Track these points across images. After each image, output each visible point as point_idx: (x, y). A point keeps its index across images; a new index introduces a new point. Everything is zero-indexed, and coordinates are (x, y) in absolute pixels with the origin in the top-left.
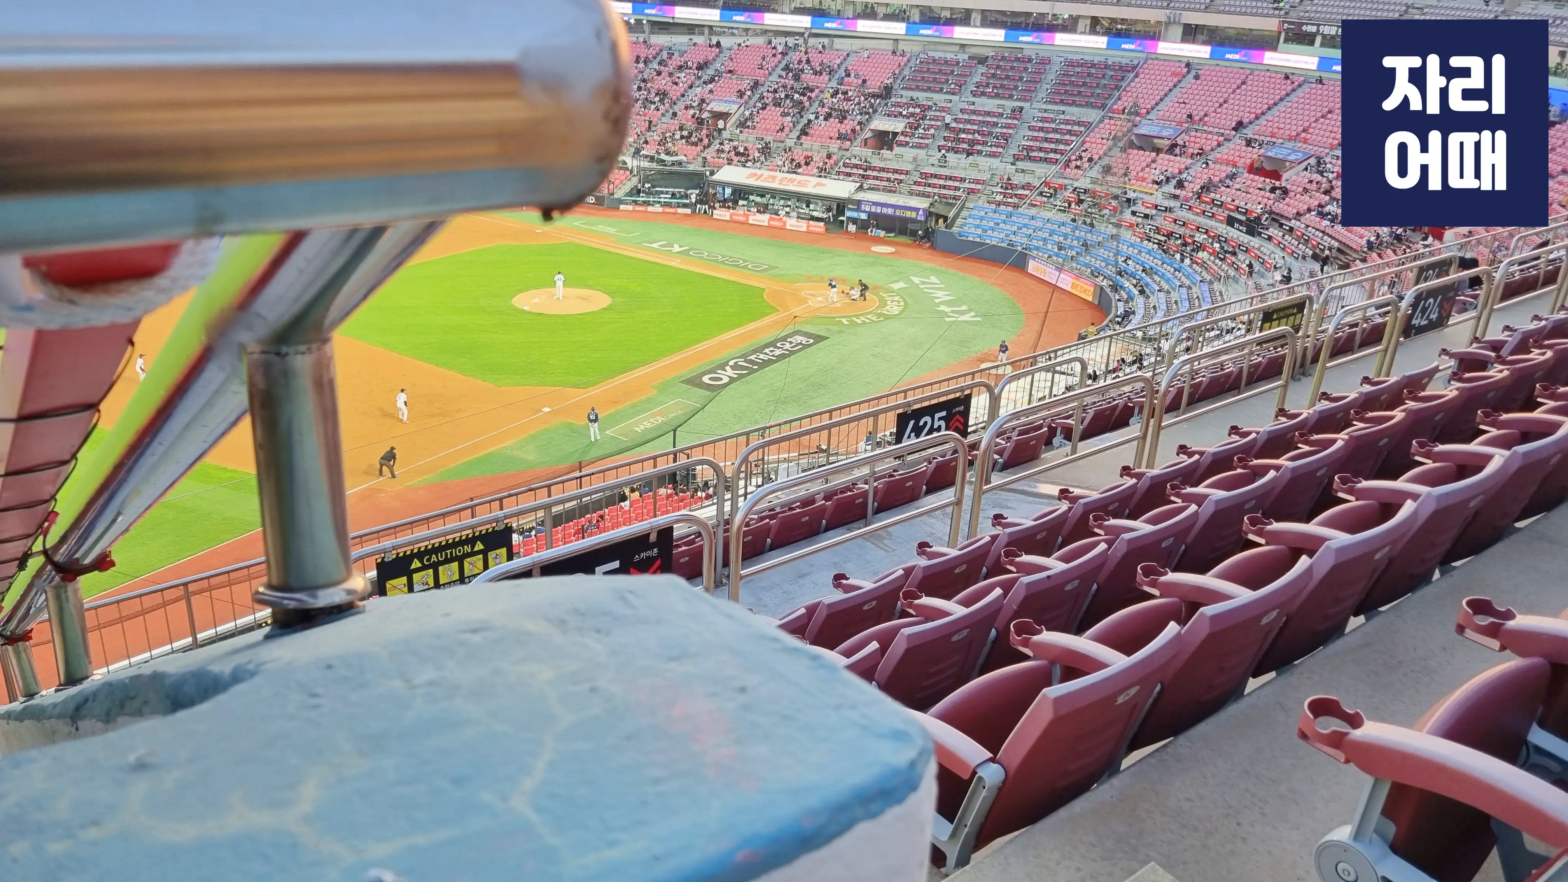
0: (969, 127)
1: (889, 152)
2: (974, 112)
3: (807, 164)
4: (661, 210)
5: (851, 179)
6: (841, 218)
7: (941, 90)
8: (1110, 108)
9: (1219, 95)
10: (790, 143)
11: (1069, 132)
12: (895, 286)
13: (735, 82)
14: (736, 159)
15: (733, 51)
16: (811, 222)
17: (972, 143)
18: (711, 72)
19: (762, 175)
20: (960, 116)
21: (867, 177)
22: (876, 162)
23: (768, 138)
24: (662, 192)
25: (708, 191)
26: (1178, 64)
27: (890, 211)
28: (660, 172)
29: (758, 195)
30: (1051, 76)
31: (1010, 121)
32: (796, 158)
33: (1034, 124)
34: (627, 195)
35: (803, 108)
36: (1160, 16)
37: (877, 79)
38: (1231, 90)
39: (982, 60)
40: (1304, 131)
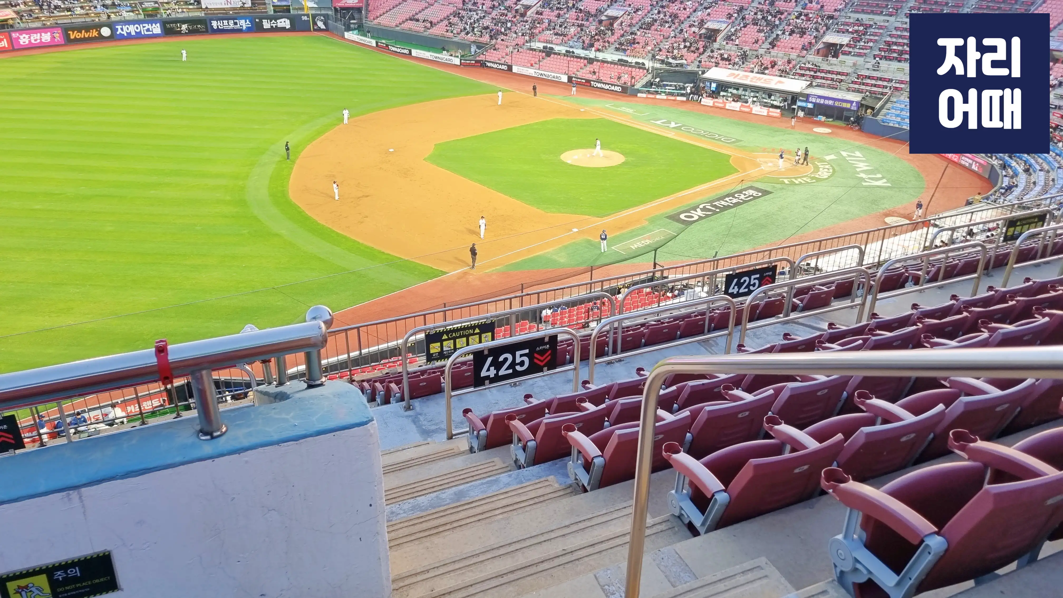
0: (900, 41)
1: (835, 59)
3: (773, 67)
4: (665, 97)
5: (804, 78)
6: (794, 107)
7: (882, 12)
10: (761, 51)
12: (830, 157)
13: (726, 7)
14: (721, 63)
16: (771, 109)
19: (739, 75)
20: (894, 33)
21: (817, 77)
22: (825, 67)
23: (746, 48)
24: (667, 85)
25: (699, 85)
27: (831, 103)
28: (667, 71)
29: (735, 89)
30: (972, 2)
32: (765, 62)
34: (643, 86)
35: (774, 27)
37: (832, 5)
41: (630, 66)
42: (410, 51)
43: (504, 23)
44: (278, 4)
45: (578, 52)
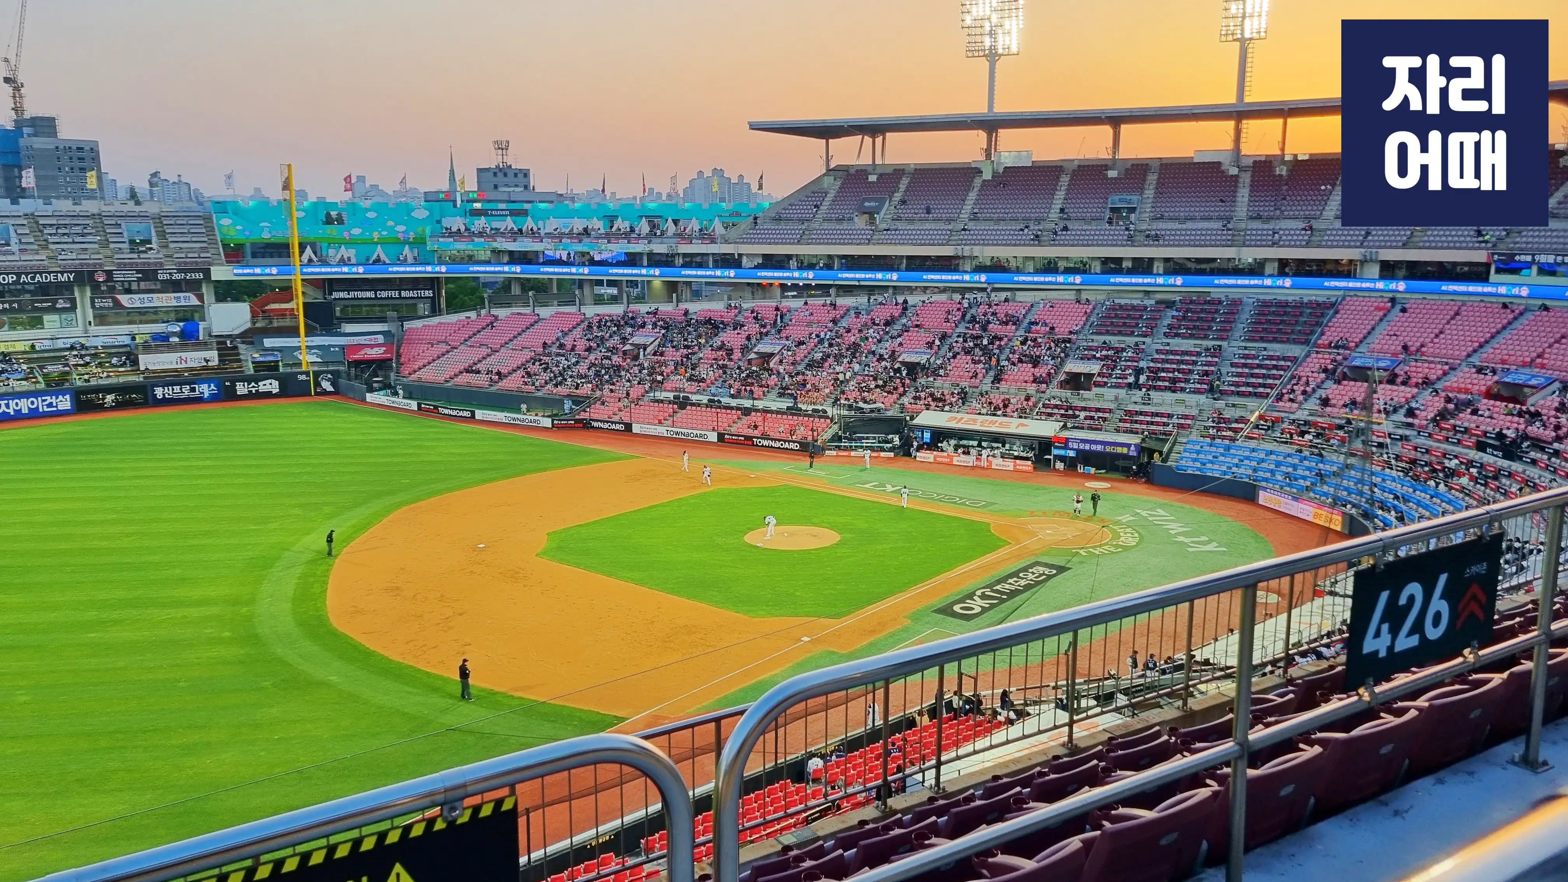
0: (1168, 366)
1: (1088, 392)
2: (1173, 352)
3: (1005, 406)
5: (1053, 419)
6: (1047, 457)
7: (1133, 332)
8: (1315, 343)
9: (1433, 326)
10: (985, 387)
11: (1275, 367)
12: (1126, 518)
13: (923, 335)
14: (933, 405)
15: (918, 308)
16: (1017, 462)
17: (1174, 381)
18: (898, 327)
19: (962, 418)
20: (1157, 356)
21: (1071, 417)
22: (1077, 402)
23: (964, 384)
24: (863, 438)
25: (908, 436)
26: (1380, 299)
27: (1099, 448)
28: (861, 420)
29: (957, 437)
30: (1245, 316)
31: (1210, 359)
32: (994, 401)
33: (1236, 361)
34: (830, 441)
36: (1354, 254)
37: (1065, 326)
38: (1445, 321)
39: (1170, 304)
40: (1539, 356)
41: (805, 415)
42: (473, 413)
43: (609, 368)
44: (261, 359)
45: (725, 400)
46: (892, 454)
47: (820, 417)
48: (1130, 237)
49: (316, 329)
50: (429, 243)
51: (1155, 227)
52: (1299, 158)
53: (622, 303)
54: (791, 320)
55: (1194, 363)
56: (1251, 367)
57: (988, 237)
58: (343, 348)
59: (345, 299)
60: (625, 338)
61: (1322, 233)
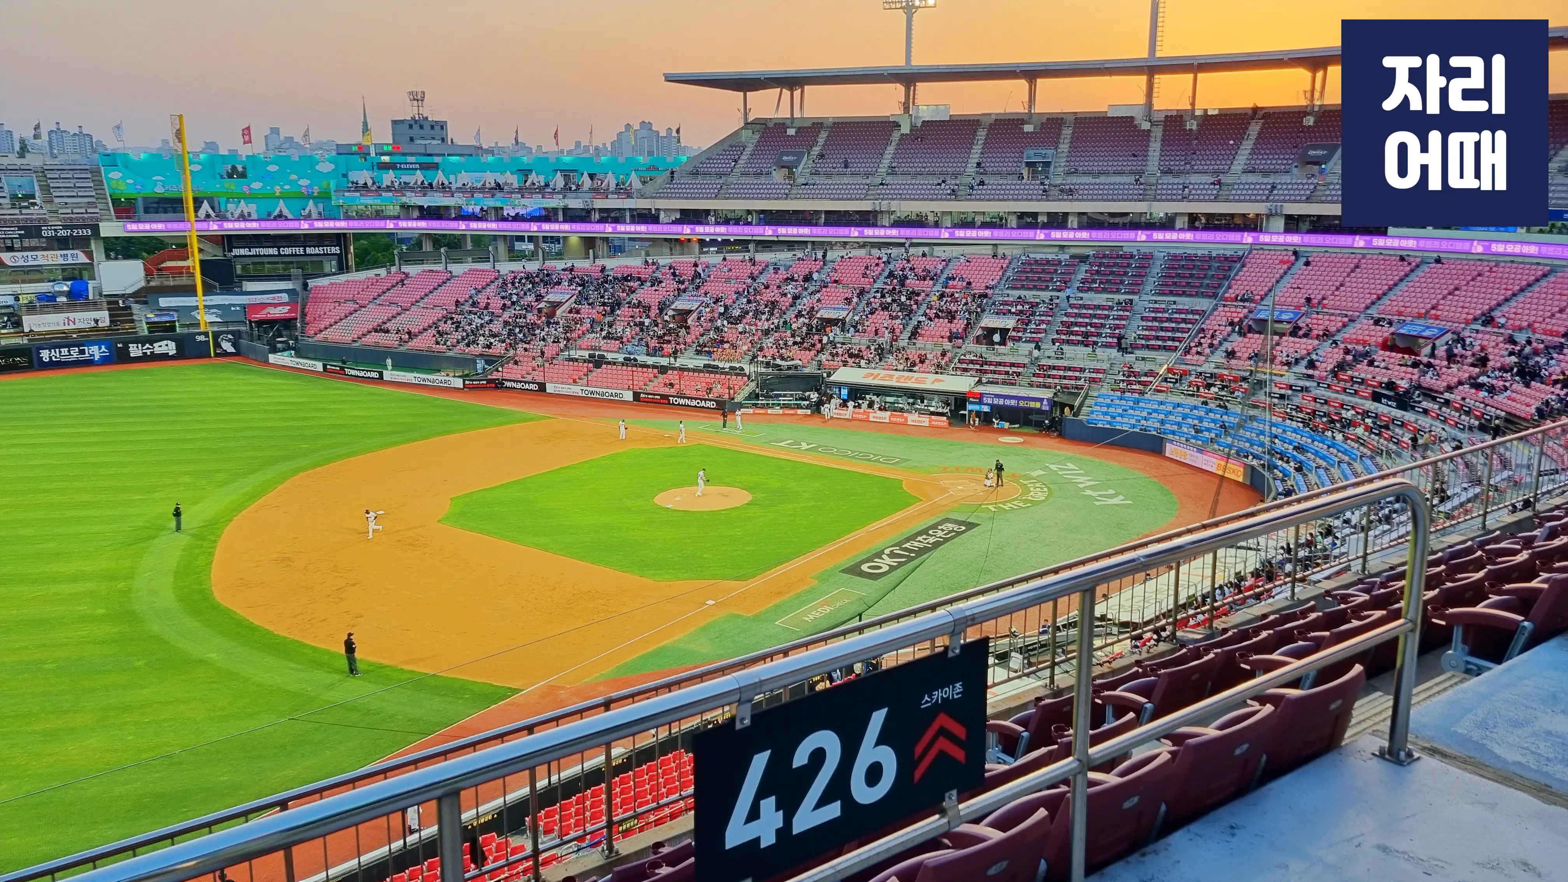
0: (1081, 320)
1: (1003, 347)
2: (1086, 307)
3: (922, 362)
4: (781, 412)
5: (968, 374)
7: (1047, 287)
8: (1222, 296)
9: (1334, 278)
10: (902, 343)
11: (1184, 321)
12: (1035, 474)
13: (841, 290)
14: (850, 361)
15: (836, 264)
16: (933, 417)
17: (1087, 335)
18: (816, 283)
19: (878, 374)
20: (1070, 310)
21: (986, 372)
22: (992, 357)
23: (881, 340)
24: (780, 395)
26: (1285, 253)
27: (1013, 402)
28: (778, 377)
29: (874, 395)
30: (1156, 269)
31: (1121, 313)
32: (910, 357)
33: (1147, 315)
34: (747, 399)
35: (911, 312)
36: (1260, 208)
37: (981, 281)
38: (1345, 274)
39: (1084, 259)
40: (1433, 308)
41: (722, 373)
42: (381, 374)
43: (522, 327)
44: (156, 320)
45: (642, 358)
46: (809, 412)
47: (737, 375)
48: (1045, 191)
49: (215, 287)
50: (333, 197)
51: (1069, 182)
52: (1210, 113)
53: (538, 260)
54: (709, 276)
55: (1107, 317)
56: (1161, 320)
57: (905, 192)
58: (244, 307)
59: (245, 256)
60: (540, 296)
61: (1230, 187)
